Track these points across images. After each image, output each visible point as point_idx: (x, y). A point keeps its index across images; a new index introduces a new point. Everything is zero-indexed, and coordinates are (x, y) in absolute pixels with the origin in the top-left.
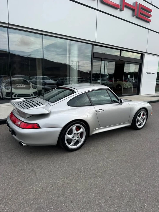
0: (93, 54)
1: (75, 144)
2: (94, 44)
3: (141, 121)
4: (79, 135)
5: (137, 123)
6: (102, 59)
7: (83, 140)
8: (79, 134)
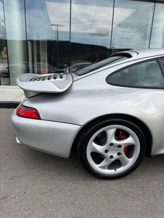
1: (110, 167)
4: (122, 150)
7: (131, 161)
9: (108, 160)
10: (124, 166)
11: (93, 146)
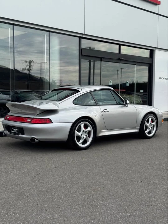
0: (81, 51)
2: (81, 37)
3: (151, 128)
5: (146, 131)
6: (101, 59)
8: (87, 133)
9: (82, 139)
10: (88, 142)
11: (77, 133)
